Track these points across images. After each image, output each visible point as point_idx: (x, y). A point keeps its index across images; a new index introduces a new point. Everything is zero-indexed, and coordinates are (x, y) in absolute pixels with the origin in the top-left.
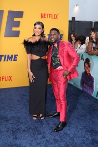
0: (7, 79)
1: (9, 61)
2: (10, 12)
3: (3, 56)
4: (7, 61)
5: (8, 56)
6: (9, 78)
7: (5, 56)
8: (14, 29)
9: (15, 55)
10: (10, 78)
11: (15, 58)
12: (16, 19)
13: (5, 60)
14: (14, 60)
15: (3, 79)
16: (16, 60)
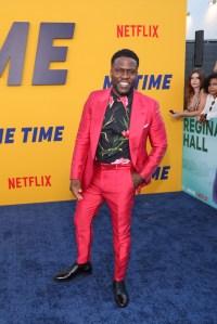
0: (39, 182)
1: (44, 141)
2: (43, 25)
3: (30, 129)
4: (40, 140)
5: (43, 129)
6: (45, 181)
7: (36, 129)
8: (55, 66)
9: (58, 128)
10: (48, 179)
11: (58, 133)
12: (58, 43)
13: (34, 140)
14: (57, 139)
15: (31, 182)
16: (61, 139)
